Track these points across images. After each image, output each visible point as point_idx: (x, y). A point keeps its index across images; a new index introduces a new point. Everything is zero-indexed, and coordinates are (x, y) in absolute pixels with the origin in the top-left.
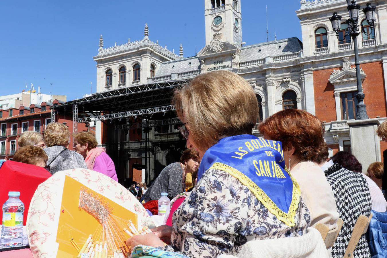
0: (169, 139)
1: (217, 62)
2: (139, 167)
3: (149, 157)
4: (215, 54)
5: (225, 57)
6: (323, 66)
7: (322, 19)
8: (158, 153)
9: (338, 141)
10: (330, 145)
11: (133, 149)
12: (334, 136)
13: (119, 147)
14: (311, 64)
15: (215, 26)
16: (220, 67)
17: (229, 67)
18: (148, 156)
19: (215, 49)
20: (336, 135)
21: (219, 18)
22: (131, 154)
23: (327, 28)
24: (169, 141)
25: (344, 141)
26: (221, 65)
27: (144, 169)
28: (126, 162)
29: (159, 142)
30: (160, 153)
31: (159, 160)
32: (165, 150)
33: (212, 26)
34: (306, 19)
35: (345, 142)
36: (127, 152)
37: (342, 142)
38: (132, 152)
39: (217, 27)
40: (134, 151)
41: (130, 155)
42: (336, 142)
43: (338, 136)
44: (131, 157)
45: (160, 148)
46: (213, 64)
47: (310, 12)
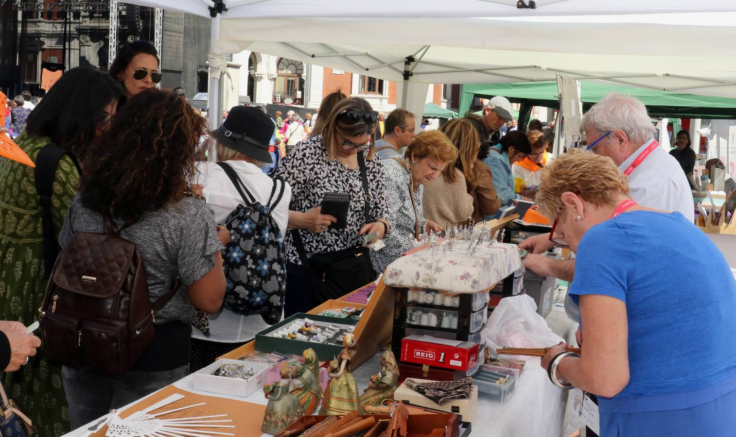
0: (101, 24)
2: (52, 67)
3: (70, 49)
8: (85, 45)
11: (49, 33)
13: (19, 29)
18: (67, 47)
22: (45, 42)
24: (101, 28)
27: (60, 70)
28: (36, 54)
29: (89, 28)
30: (89, 46)
31: (86, 57)
32: (97, 42)
36: (39, 38)
38: (47, 37)
40: (50, 36)
41: (43, 43)
44: (45, 47)
45: (88, 38)
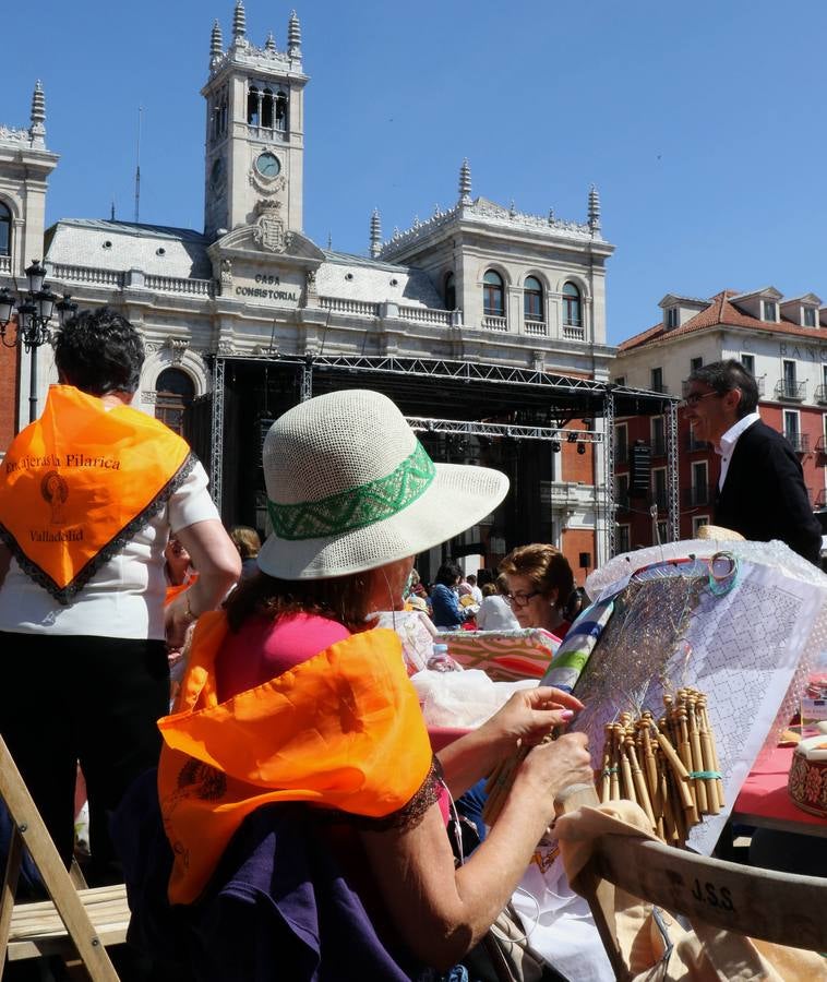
1: (265, 277)
4: (267, 256)
5: (286, 271)
6: (497, 357)
7: (501, 255)
14: (479, 346)
15: (261, 178)
16: (271, 292)
17: (295, 300)
19: (270, 242)
21: (271, 161)
23: (509, 277)
26: (273, 287)
33: (253, 175)
34: (474, 245)
39: (267, 182)
46: (252, 278)
47: (483, 232)
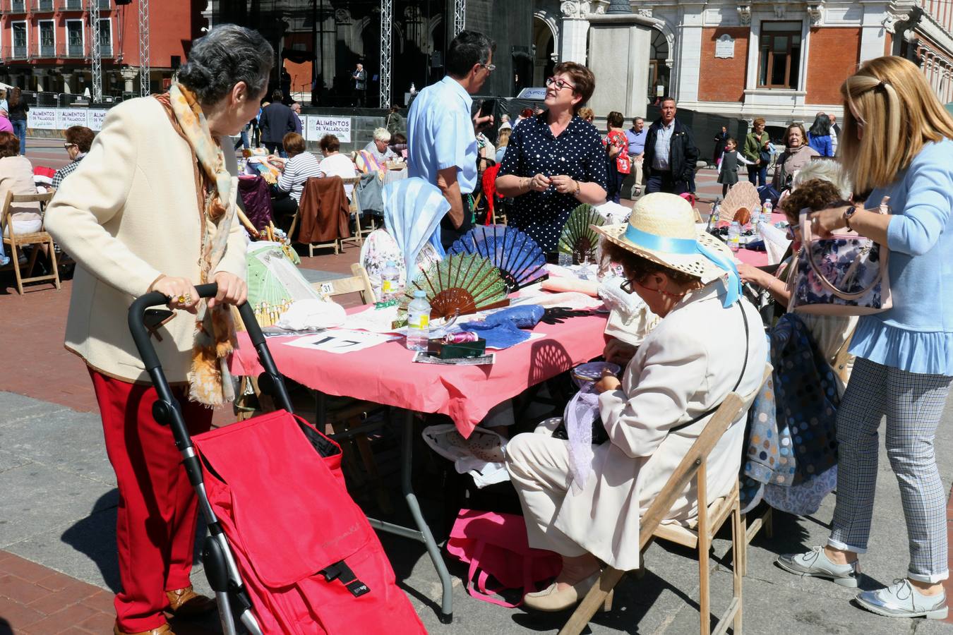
2: (298, 58)
3: (322, 32)
8: (344, 24)
9: (749, 22)
10: (731, 29)
11: (294, 9)
12: (739, 9)
13: (249, 6)
18: (318, 29)
20: (745, 7)
22: (290, 23)
25: (762, 22)
27: (308, 61)
28: (277, 41)
30: (350, 24)
31: (346, 41)
32: (362, 18)
35: (764, 24)
36: (280, 18)
37: (759, 24)
38: (291, 16)
40: (296, 14)
41: (286, 25)
42: (744, 23)
43: (748, 9)
44: (290, 30)
45: (348, 14)
